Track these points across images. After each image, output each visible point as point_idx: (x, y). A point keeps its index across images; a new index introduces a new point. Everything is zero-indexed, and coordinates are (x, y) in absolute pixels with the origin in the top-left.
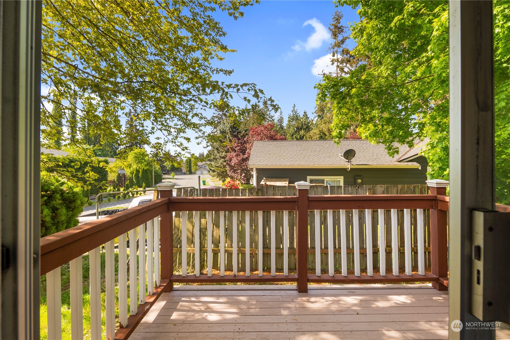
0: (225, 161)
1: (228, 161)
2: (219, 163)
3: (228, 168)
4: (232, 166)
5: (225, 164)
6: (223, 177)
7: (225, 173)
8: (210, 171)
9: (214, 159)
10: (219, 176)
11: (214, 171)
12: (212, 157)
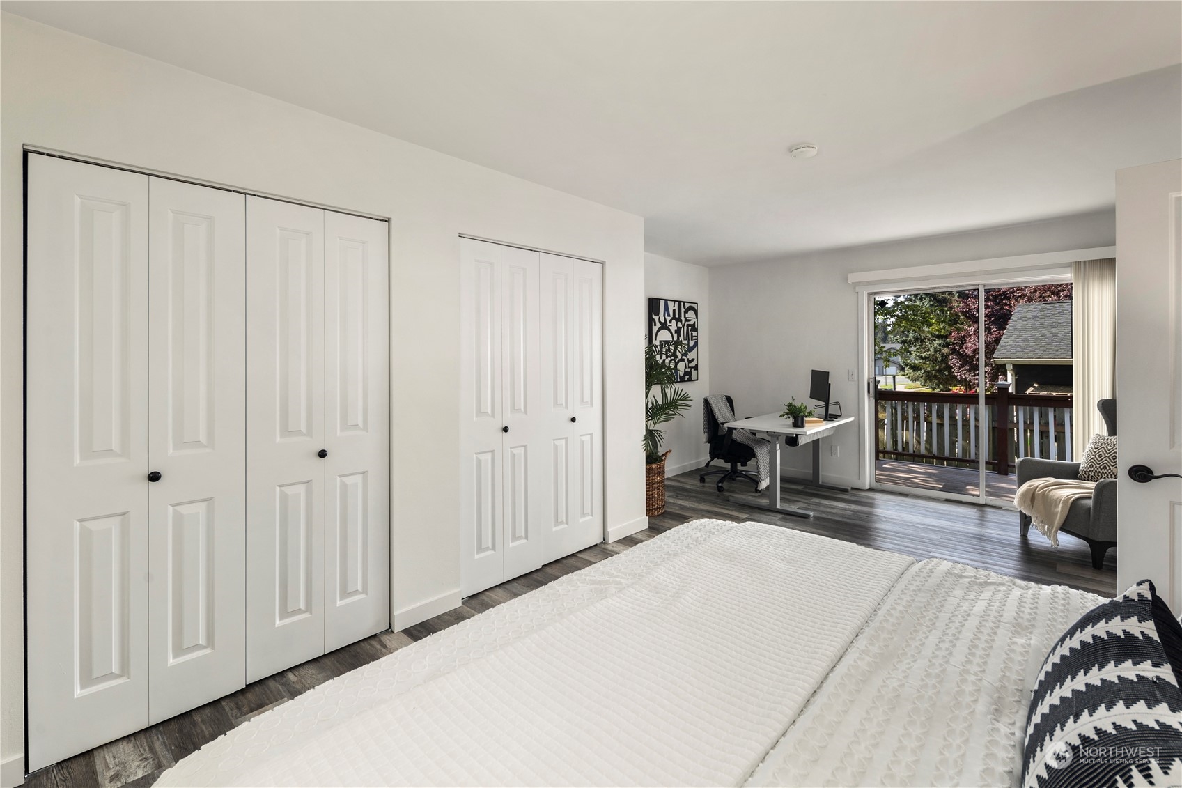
0: (947, 345)
1: (954, 344)
2: (929, 350)
3: (954, 361)
4: (968, 356)
5: (946, 350)
6: (941, 383)
7: (946, 373)
8: (906, 369)
9: (916, 339)
10: (931, 380)
11: (915, 368)
12: (910, 335)
